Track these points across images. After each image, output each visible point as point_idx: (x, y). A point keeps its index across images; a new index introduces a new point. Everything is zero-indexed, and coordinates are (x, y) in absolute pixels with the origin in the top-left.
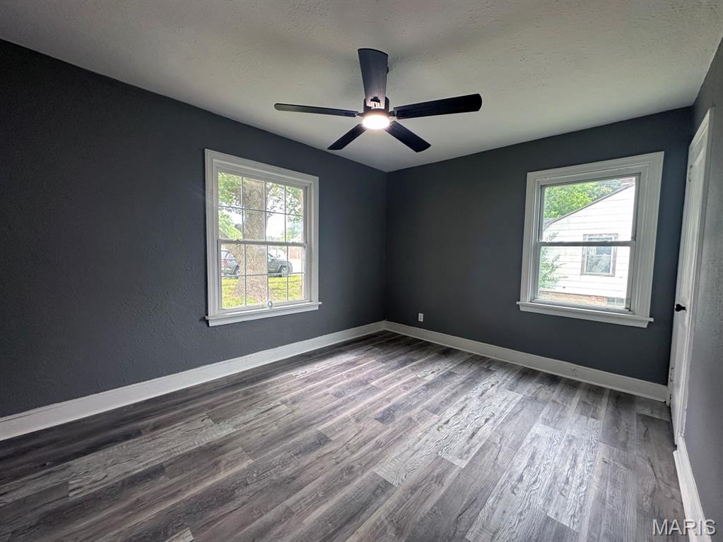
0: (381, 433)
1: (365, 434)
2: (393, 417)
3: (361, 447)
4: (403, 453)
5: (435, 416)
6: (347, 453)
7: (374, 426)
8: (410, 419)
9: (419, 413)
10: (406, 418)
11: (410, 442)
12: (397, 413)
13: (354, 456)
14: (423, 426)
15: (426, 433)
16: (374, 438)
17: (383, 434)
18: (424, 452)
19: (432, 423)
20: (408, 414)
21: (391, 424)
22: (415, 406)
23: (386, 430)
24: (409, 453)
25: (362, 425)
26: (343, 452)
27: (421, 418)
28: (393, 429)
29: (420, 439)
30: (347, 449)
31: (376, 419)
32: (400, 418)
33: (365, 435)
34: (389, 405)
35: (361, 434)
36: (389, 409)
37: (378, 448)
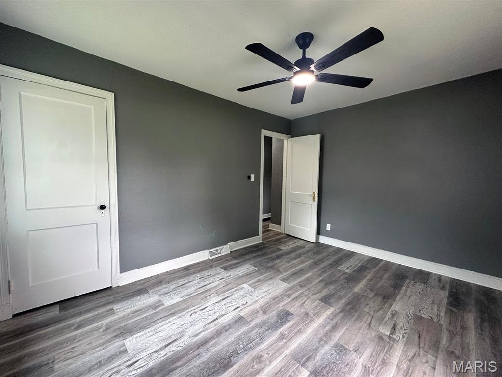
0: (287, 303)
1: (298, 304)
2: (278, 315)
3: (299, 295)
4: (274, 291)
5: (242, 314)
6: (306, 293)
7: (293, 308)
8: (265, 312)
9: (256, 317)
10: (267, 313)
11: (269, 296)
12: (274, 319)
13: (301, 291)
14: (257, 306)
15: (256, 301)
16: (292, 300)
17: (285, 302)
18: (262, 291)
19: (249, 308)
20: (266, 317)
21: (280, 309)
22: (256, 326)
23: (284, 305)
24: (269, 291)
25: (302, 310)
26: (309, 294)
27: (255, 313)
28: (278, 305)
29: (262, 298)
30: (306, 295)
31: (292, 314)
32: (273, 315)
33: (298, 302)
34: (281, 330)
35: (301, 303)
36: (282, 323)
37: (288, 294)
